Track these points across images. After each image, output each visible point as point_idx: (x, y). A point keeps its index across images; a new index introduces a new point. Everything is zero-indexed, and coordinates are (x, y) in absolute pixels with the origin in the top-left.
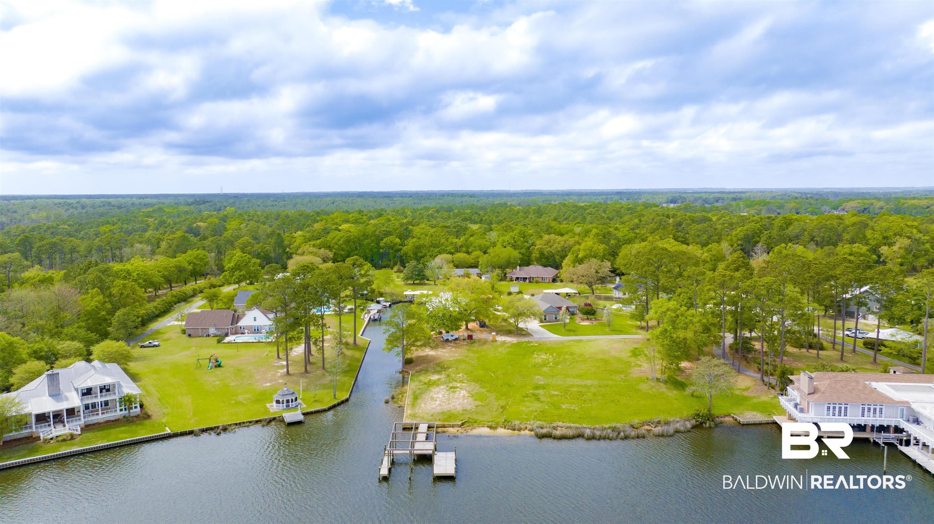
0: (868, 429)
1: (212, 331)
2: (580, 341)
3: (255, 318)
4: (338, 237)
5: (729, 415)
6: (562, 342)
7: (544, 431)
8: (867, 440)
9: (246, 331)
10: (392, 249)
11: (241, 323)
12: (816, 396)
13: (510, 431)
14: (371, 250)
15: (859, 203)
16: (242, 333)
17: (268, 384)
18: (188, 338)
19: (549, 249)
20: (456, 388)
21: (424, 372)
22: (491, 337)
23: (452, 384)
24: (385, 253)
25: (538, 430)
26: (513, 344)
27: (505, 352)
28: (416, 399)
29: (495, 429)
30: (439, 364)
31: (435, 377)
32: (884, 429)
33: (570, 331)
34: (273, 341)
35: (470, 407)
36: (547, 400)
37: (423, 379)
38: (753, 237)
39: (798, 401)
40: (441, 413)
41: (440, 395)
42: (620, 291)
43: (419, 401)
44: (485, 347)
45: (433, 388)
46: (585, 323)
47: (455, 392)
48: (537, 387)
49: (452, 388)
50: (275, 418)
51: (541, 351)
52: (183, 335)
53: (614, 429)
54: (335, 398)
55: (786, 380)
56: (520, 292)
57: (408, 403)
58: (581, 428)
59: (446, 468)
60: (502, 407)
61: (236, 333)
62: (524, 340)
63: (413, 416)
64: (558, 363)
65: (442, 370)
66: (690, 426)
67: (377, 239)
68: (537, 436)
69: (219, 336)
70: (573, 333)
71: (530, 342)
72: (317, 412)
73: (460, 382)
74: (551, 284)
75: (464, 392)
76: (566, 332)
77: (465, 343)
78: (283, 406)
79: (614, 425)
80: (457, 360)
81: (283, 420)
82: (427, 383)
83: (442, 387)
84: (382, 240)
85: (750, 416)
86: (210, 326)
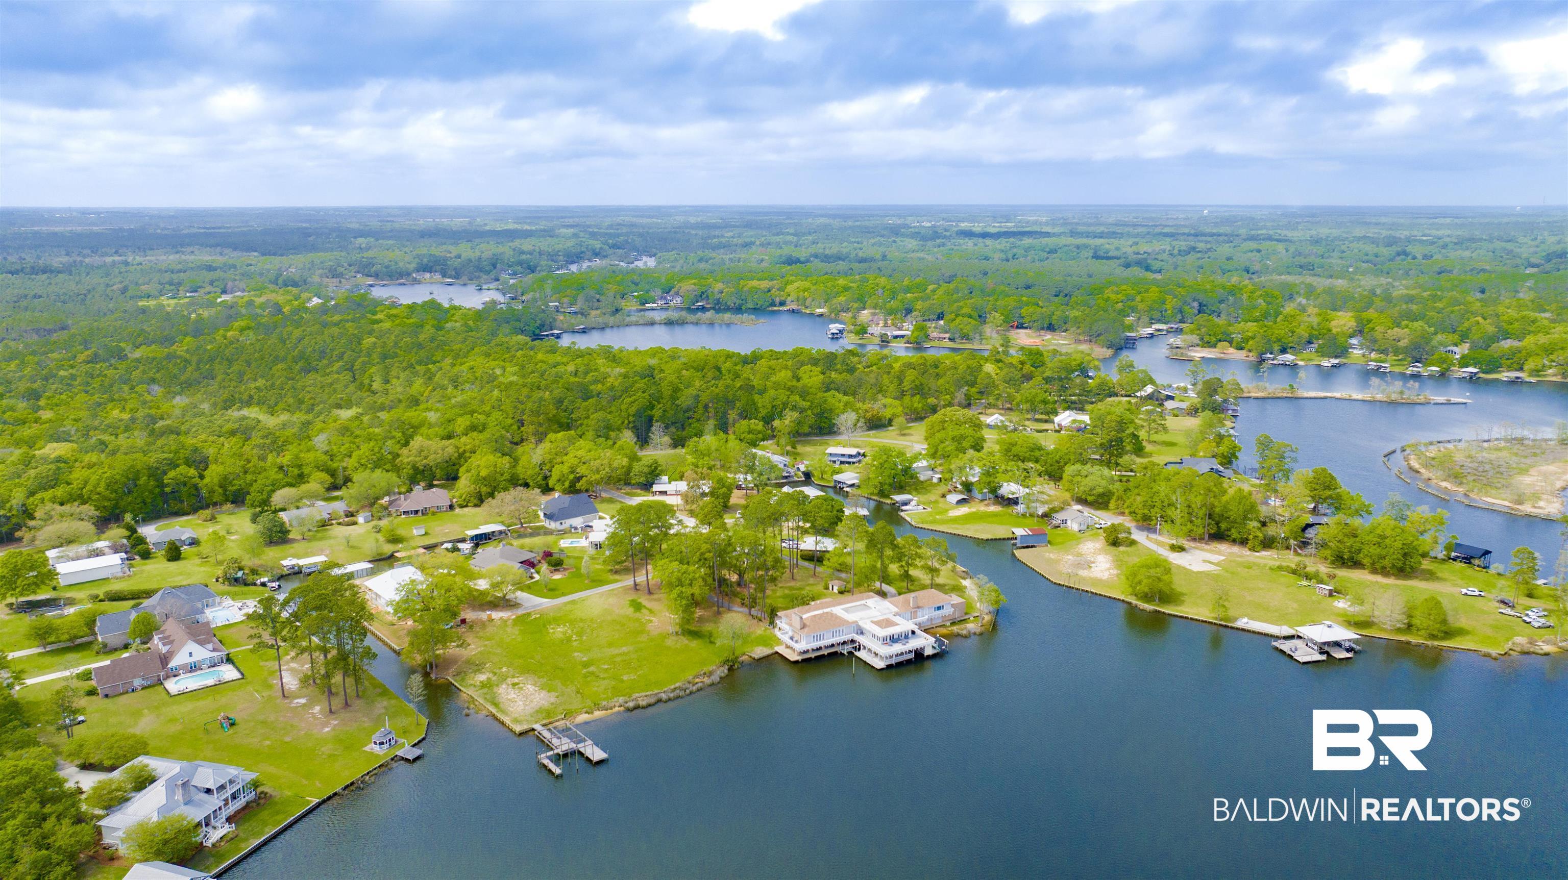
0: (835, 645)
1: (137, 682)
2: (573, 602)
3: (190, 653)
4: (92, 480)
5: (744, 654)
6: (557, 609)
7: (631, 705)
8: (836, 652)
9: (181, 672)
10: (185, 485)
11: (172, 664)
12: (806, 630)
13: (604, 712)
14: (151, 492)
16: (175, 676)
18: (106, 701)
19: (425, 461)
20: (517, 684)
21: (463, 674)
22: (484, 615)
23: (509, 681)
24: (173, 492)
25: (627, 705)
26: (514, 620)
27: (517, 633)
28: (496, 705)
29: (592, 713)
30: (468, 662)
31: (482, 677)
32: (844, 643)
33: (551, 590)
34: (238, 675)
35: (553, 700)
36: (606, 675)
37: (472, 682)
38: (645, 411)
39: (790, 634)
40: (537, 711)
41: (512, 695)
42: (556, 521)
43: (501, 705)
44: (490, 630)
45: (495, 689)
46: (557, 576)
47: (521, 688)
48: (586, 665)
49: (514, 685)
50: (392, 759)
51: (550, 623)
52: (94, 698)
53: (679, 688)
54: (418, 724)
55: (772, 615)
56: (426, 534)
57: (494, 711)
58: (656, 694)
59: (596, 754)
60: (578, 692)
61: (167, 677)
62: (520, 612)
63: (516, 721)
64: (580, 634)
65: (478, 667)
66: (726, 671)
67: (156, 474)
68: (629, 710)
69: (149, 687)
70: (557, 593)
71: (529, 614)
72: (420, 742)
73: (513, 677)
74: (451, 513)
75: (529, 686)
76: (551, 593)
77: (463, 629)
78: (386, 746)
79: (677, 685)
80: (480, 653)
81: (402, 759)
82: (483, 685)
83: (504, 686)
84: (165, 473)
85: (760, 651)
86: (134, 677)
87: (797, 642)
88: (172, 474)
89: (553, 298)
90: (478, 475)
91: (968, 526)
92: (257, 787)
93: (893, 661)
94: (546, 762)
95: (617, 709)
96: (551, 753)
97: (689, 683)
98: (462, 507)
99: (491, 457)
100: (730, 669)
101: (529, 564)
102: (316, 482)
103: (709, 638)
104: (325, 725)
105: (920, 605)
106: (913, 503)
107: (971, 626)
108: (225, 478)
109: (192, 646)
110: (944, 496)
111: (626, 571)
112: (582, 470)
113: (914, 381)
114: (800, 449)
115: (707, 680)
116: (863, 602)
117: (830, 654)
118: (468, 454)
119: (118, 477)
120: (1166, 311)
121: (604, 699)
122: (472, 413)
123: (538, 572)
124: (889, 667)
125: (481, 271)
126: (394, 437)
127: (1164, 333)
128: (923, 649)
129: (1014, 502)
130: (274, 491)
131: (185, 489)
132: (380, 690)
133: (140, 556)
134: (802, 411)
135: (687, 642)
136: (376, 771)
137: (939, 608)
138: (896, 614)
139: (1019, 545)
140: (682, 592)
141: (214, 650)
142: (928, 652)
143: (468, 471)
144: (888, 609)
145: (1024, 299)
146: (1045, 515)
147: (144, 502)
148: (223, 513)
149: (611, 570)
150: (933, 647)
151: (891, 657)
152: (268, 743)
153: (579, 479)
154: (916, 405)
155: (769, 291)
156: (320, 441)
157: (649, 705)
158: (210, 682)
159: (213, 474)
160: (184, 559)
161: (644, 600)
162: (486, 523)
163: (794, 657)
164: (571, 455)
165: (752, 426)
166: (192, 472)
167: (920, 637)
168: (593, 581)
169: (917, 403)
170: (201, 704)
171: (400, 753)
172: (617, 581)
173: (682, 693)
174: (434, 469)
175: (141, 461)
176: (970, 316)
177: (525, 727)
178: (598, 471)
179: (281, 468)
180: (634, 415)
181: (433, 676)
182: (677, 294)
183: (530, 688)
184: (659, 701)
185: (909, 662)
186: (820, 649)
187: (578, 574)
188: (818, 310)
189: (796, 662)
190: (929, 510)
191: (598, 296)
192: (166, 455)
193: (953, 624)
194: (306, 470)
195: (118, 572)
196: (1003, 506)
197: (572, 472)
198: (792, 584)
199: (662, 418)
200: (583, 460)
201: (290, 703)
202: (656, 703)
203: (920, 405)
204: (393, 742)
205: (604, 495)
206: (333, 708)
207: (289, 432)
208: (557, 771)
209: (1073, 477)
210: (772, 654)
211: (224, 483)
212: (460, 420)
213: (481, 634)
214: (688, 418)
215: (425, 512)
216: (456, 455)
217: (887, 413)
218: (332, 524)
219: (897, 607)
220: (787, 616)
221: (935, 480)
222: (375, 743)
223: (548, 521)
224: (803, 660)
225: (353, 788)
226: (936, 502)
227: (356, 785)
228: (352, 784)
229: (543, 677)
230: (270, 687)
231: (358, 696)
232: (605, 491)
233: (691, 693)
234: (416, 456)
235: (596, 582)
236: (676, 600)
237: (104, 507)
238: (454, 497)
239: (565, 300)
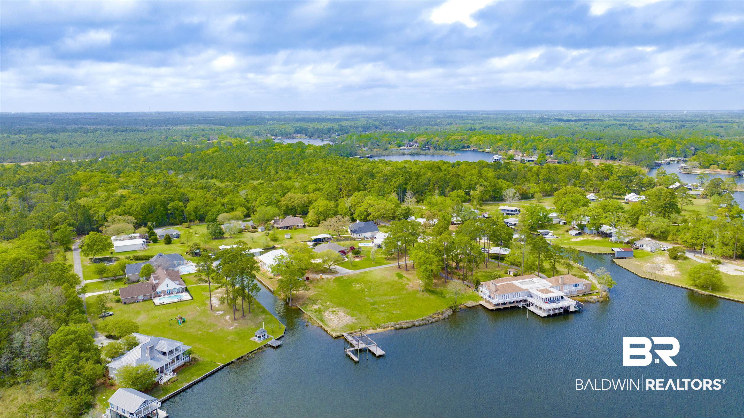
0: (515, 302)
1: (140, 298)
2: (365, 272)
3: (167, 285)
4: (135, 205)
5: (461, 304)
6: (358, 275)
7: (398, 326)
8: (515, 307)
9: (162, 294)
10: (177, 210)
11: (158, 290)
12: (498, 292)
13: (382, 329)
14: (161, 213)
15: (425, 137)
16: (159, 296)
17: (232, 328)
18: (124, 306)
19: (292, 204)
20: (335, 311)
21: (306, 305)
22: (318, 276)
23: (330, 309)
24: (171, 214)
25: (395, 327)
26: (334, 279)
27: (335, 286)
28: (323, 321)
29: (376, 329)
30: (309, 299)
31: (316, 307)
32: (520, 301)
33: (354, 266)
34: (191, 298)
35: (354, 321)
36: (383, 310)
37: (310, 309)
38: (402, 185)
39: (488, 294)
40: (345, 326)
41: (332, 317)
42: (357, 233)
43: (326, 322)
44: (321, 284)
45: (323, 313)
46: (357, 260)
47: (337, 314)
48: (372, 304)
49: (333, 312)
50: (265, 346)
51: (353, 282)
52: (119, 304)
53: (425, 319)
54: (280, 328)
55: (477, 284)
56: (291, 238)
57: (322, 324)
58: (412, 322)
59: (379, 352)
60: (368, 318)
61: (155, 297)
62: (337, 276)
63: (333, 330)
64: (369, 289)
65: (314, 302)
66: (452, 312)
67: (164, 204)
68: (396, 329)
69: (146, 300)
70: (357, 267)
71: (342, 277)
72: (280, 338)
73: (333, 308)
74: (305, 229)
75: (341, 313)
76: (353, 267)
77: (307, 282)
78: (262, 338)
79: (424, 318)
80: (316, 295)
81: (270, 346)
82: (316, 311)
83: (327, 312)
84: (168, 204)
85: (470, 303)
86: (139, 295)
87: (493, 299)
88: (171, 204)
89: (356, 143)
90: (318, 210)
91: (584, 246)
92: (190, 354)
93: (551, 313)
94: (350, 353)
95: (389, 328)
96: (353, 349)
97: (431, 317)
98: (309, 226)
99: (325, 202)
100: (454, 311)
101: (343, 252)
102: (240, 212)
103: (441, 295)
104: (231, 325)
105: (565, 283)
106: (551, 234)
107: (594, 297)
108: (196, 208)
109: (168, 281)
110: (567, 231)
111: (394, 259)
112: (371, 210)
113: (546, 175)
114: (484, 207)
115: (441, 317)
116: (531, 279)
117: (512, 307)
118: (313, 202)
119: (146, 204)
120: (676, 151)
121: (383, 322)
122: (316, 183)
123: (347, 257)
124: (549, 316)
125: (323, 133)
126: (278, 193)
127: (676, 162)
128: (568, 307)
129: (610, 235)
130: (218, 214)
131: (177, 212)
132: (261, 310)
133: (153, 241)
134: (486, 187)
135: (428, 296)
136: (255, 352)
137: (576, 285)
138: (551, 287)
139: (616, 257)
140: (427, 268)
141: (180, 284)
142: (572, 309)
143: (313, 208)
144: (546, 284)
145: (597, 144)
146: (628, 243)
147: (158, 218)
148: (195, 225)
149: (386, 258)
150: (575, 307)
151: (550, 310)
152: (200, 332)
153: (369, 214)
154: (546, 188)
155: (462, 141)
156: (243, 193)
157: (408, 328)
158: (176, 300)
159: (191, 206)
160: (173, 243)
161: (404, 273)
162: (321, 233)
163: (491, 307)
164: (365, 202)
165: (459, 194)
166: (181, 204)
167: (565, 300)
168: (376, 263)
169: (547, 187)
170: (170, 310)
171: (269, 343)
172: (389, 264)
173: (427, 322)
174: (296, 208)
175: (157, 197)
176: (569, 152)
177: (338, 334)
178: (379, 211)
179: (223, 205)
180: (397, 187)
181: (290, 305)
182: (416, 142)
183: (342, 314)
184: (414, 325)
185: (560, 314)
186: (506, 304)
187: (368, 259)
188: (487, 150)
189: (492, 310)
190: (560, 238)
191: (378, 143)
192: (169, 196)
193: (584, 295)
194: (235, 206)
195: (141, 247)
196: (603, 237)
197: (365, 211)
198: (486, 270)
199: (412, 189)
200: (371, 205)
201: (215, 313)
202: (412, 327)
203: (549, 188)
204: (266, 337)
205: (381, 224)
206: (236, 317)
207: (228, 189)
208: (356, 359)
209: (645, 222)
210: (478, 305)
211: (196, 210)
212: (310, 186)
213: (316, 285)
214: (425, 190)
215: (291, 228)
216: (308, 201)
217: (531, 191)
218: (245, 232)
219: (551, 283)
220: (486, 284)
221: (561, 224)
222: (256, 336)
223: (353, 234)
224: (496, 310)
225: (242, 360)
226: (563, 234)
227: (244, 358)
228: (242, 357)
229: (349, 309)
230: (206, 304)
231: (250, 312)
232: (382, 222)
233: (432, 322)
234: (288, 201)
235: (378, 263)
236: (423, 272)
237: (140, 219)
238: (305, 222)
239: (362, 144)
